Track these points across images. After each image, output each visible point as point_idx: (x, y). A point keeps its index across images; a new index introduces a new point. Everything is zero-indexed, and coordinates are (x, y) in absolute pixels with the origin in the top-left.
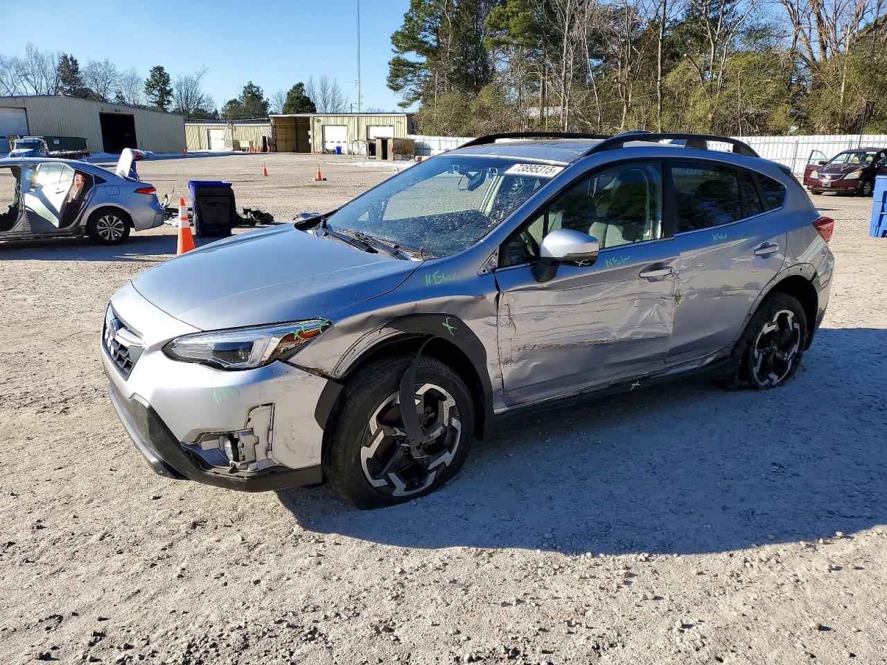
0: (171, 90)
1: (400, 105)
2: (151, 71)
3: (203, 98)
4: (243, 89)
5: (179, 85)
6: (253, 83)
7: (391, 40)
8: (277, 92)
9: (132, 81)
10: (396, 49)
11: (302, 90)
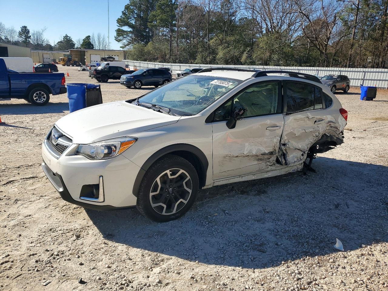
0: (30, 36)
1: (121, 47)
2: (21, 28)
3: (45, 40)
4: (63, 37)
5: (33, 34)
6: (67, 35)
7: (116, 21)
8: (78, 39)
9: (12, 31)
10: (118, 25)
11: (90, 39)
